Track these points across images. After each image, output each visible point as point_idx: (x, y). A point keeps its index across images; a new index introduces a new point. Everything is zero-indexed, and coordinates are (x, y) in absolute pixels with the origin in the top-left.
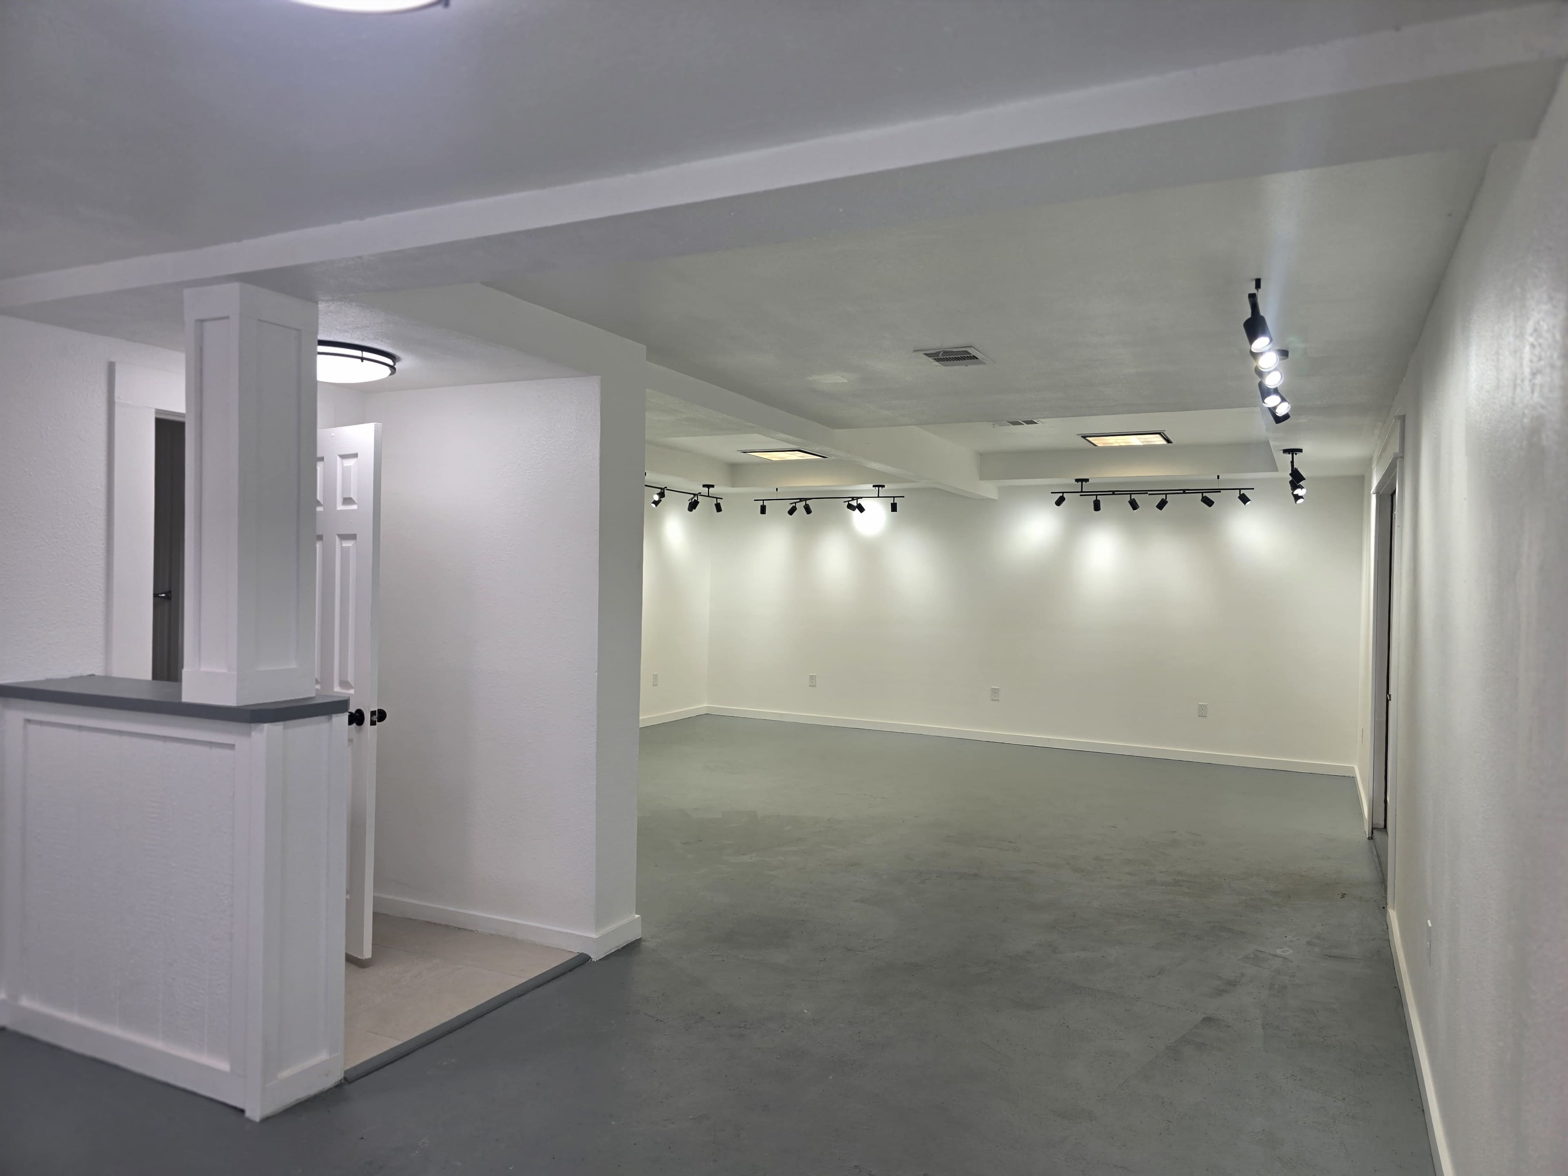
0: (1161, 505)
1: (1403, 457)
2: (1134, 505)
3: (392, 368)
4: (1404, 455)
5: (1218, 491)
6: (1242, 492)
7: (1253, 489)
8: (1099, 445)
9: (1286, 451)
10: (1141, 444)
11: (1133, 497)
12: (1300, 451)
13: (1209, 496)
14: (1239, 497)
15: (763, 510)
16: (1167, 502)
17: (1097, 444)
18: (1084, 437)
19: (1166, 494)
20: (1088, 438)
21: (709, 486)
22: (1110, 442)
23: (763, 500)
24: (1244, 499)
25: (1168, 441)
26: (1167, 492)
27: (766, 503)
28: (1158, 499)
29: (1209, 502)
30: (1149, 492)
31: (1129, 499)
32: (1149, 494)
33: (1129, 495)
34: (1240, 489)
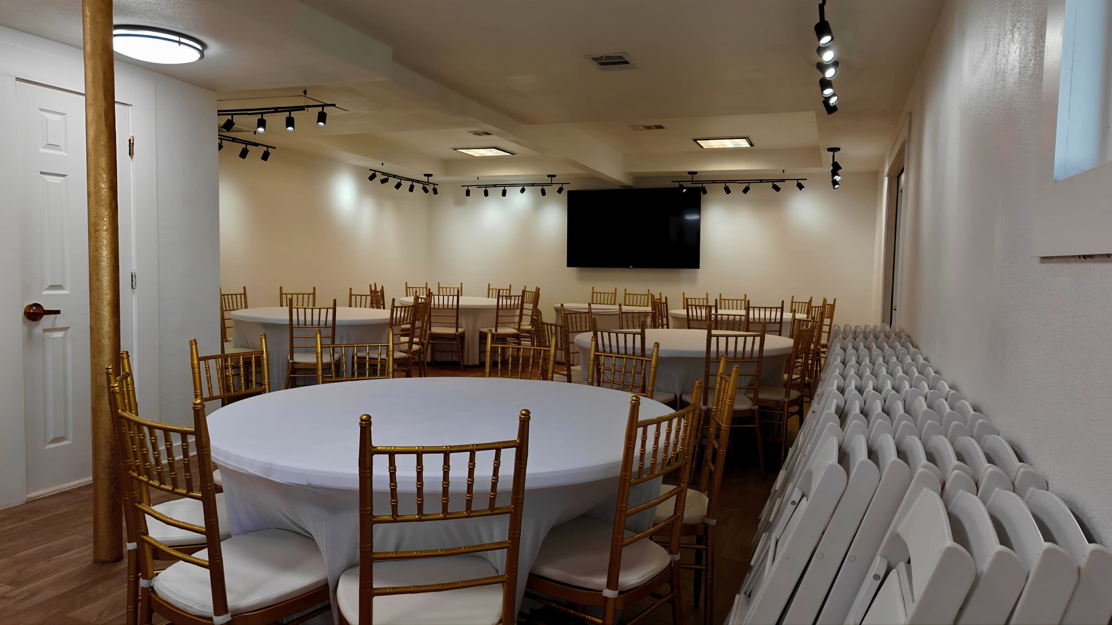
0: (746, 190)
1: (909, 141)
2: (728, 191)
3: (201, 52)
4: (910, 139)
5: (783, 180)
6: (799, 181)
7: (806, 179)
8: (705, 147)
9: (830, 150)
10: (733, 146)
11: (727, 184)
12: (839, 149)
13: (778, 184)
14: (797, 185)
15: (468, 193)
16: (750, 188)
17: (704, 147)
18: (695, 140)
19: (749, 183)
20: (698, 141)
21: (429, 176)
22: (713, 144)
23: (468, 186)
24: (800, 187)
25: (752, 145)
26: (749, 181)
27: (470, 188)
28: (744, 186)
29: (777, 189)
30: (738, 182)
31: (724, 186)
32: (738, 183)
33: (724, 184)
34: (798, 180)
